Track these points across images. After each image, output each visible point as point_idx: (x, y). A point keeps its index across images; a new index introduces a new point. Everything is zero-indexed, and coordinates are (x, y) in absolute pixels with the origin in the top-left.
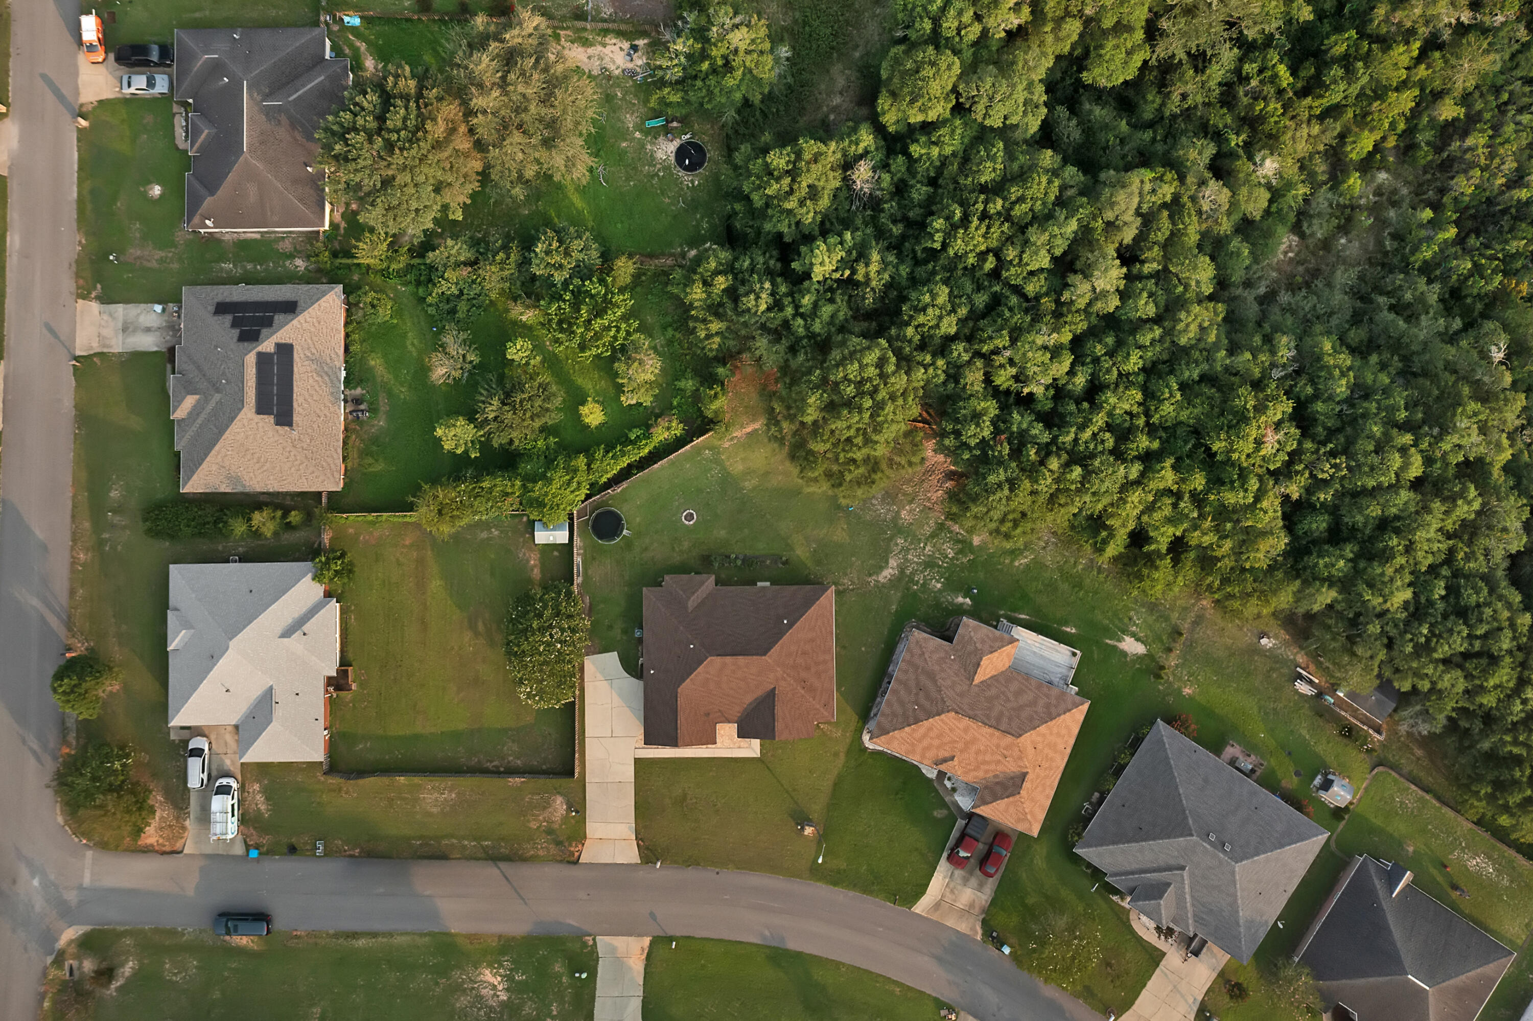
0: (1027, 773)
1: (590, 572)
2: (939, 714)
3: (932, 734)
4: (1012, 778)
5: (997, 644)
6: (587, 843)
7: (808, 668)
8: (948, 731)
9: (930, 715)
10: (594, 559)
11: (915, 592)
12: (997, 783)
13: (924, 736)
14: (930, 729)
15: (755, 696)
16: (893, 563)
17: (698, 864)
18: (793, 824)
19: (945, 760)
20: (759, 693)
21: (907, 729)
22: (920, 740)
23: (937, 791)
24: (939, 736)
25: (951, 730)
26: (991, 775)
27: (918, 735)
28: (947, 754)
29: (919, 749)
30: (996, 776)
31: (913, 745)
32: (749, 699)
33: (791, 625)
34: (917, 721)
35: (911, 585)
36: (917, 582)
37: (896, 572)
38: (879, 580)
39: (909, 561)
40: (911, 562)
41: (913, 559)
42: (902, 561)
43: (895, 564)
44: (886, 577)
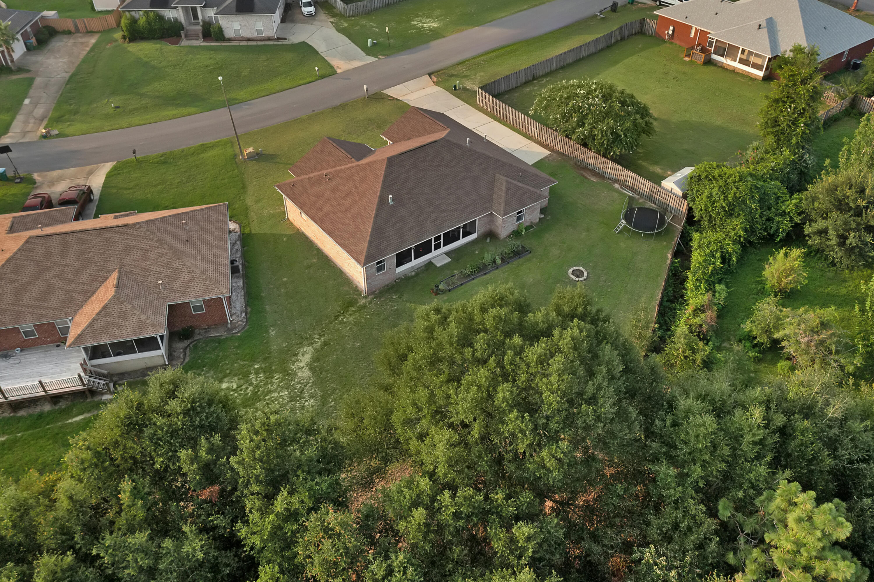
5: (100, 324)
7: (334, 190)
11: (254, 360)
16: (305, 374)
33: (382, 200)
35: (263, 366)
36: (257, 373)
37: (293, 367)
38: (311, 347)
39: (283, 388)
40: (279, 389)
41: (279, 393)
42: (293, 382)
43: (300, 374)
44: (303, 355)
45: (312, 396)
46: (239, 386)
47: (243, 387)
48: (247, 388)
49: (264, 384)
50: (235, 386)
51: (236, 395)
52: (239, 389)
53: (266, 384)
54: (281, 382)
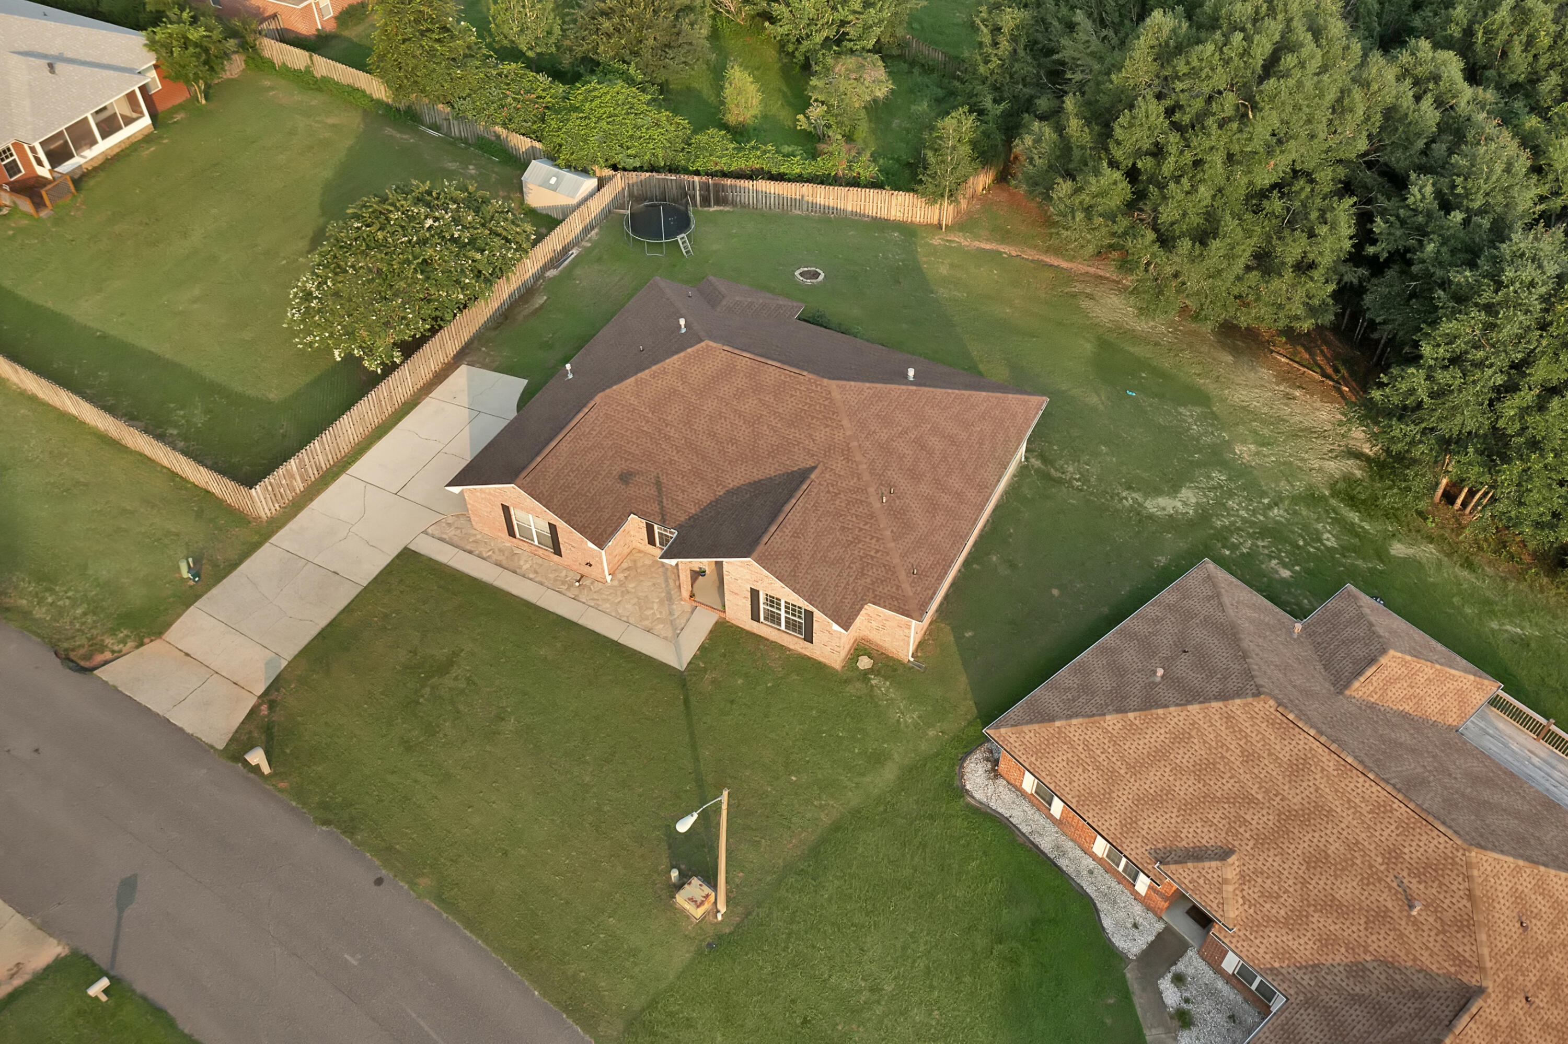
0: (1480, 991)
1: (578, 272)
2: (1223, 696)
3: (1182, 757)
4: (1417, 995)
6: (153, 647)
7: (915, 476)
8: (1235, 757)
9: (1191, 695)
10: (599, 260)
12: (1356, 999)
13: (1159, 755)
14: (1181, 738)
15: (758, 474)
16: (1188, 495)
17: (350, 830)
18: (665, 861)
19: (1197, 855)
20: (770, 470)
21: (1111, 720)
22: (1136, 768)
23: (1126, 996)
24: (1202, 770)
25: (1249, 757)
26: (1339, 957)
27: (1136, 747)
28: (1208, 838)
29: (1124, 798)
30: (1357, 971)
31: (1112, 777)
32: (738, 476)
34: (1149, 702)
35: (1219, 545)
36: (1234, 548)
37: (1191, 512)
38: (1146, 505)
39: (1227, 509)
40: (1232, 512)
41: (1238, 510)
42: (1211, 502)
43: (1194, 500)
44: (1164, 509)
45: (1209, 477)
46: (1270, 557)
47: (1266, 552)
48: (1263, 547)
49: (1243, 531)
50: (1274, 562)
51: (1283, 554)
52: (1273, 554)
53: (1239, 529)
54: (1223, 516)
